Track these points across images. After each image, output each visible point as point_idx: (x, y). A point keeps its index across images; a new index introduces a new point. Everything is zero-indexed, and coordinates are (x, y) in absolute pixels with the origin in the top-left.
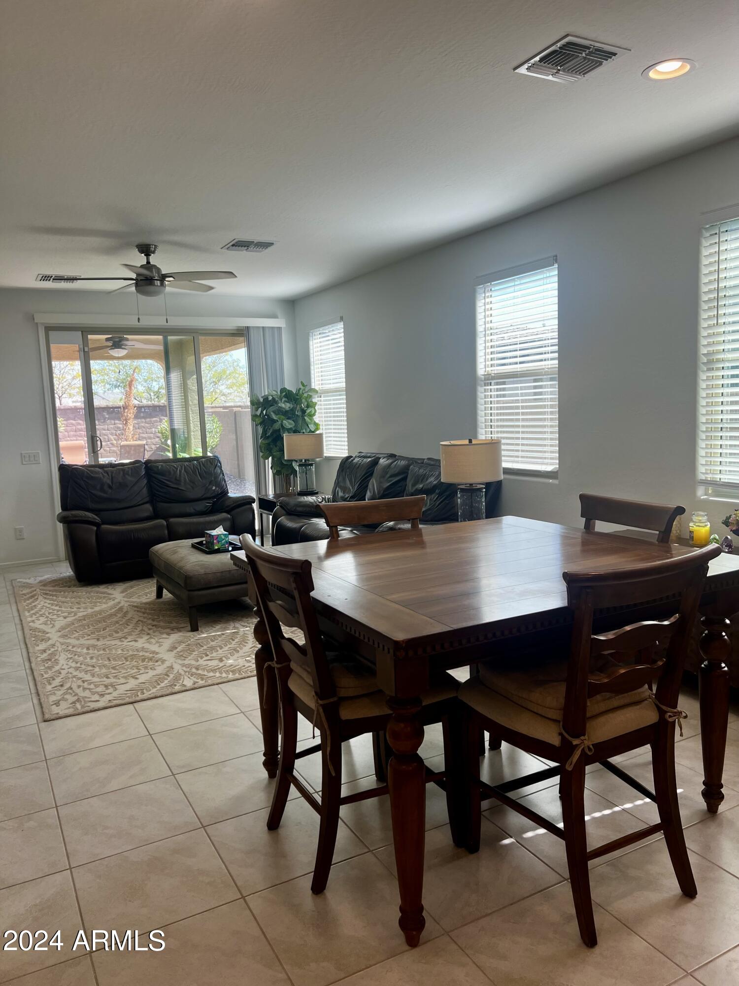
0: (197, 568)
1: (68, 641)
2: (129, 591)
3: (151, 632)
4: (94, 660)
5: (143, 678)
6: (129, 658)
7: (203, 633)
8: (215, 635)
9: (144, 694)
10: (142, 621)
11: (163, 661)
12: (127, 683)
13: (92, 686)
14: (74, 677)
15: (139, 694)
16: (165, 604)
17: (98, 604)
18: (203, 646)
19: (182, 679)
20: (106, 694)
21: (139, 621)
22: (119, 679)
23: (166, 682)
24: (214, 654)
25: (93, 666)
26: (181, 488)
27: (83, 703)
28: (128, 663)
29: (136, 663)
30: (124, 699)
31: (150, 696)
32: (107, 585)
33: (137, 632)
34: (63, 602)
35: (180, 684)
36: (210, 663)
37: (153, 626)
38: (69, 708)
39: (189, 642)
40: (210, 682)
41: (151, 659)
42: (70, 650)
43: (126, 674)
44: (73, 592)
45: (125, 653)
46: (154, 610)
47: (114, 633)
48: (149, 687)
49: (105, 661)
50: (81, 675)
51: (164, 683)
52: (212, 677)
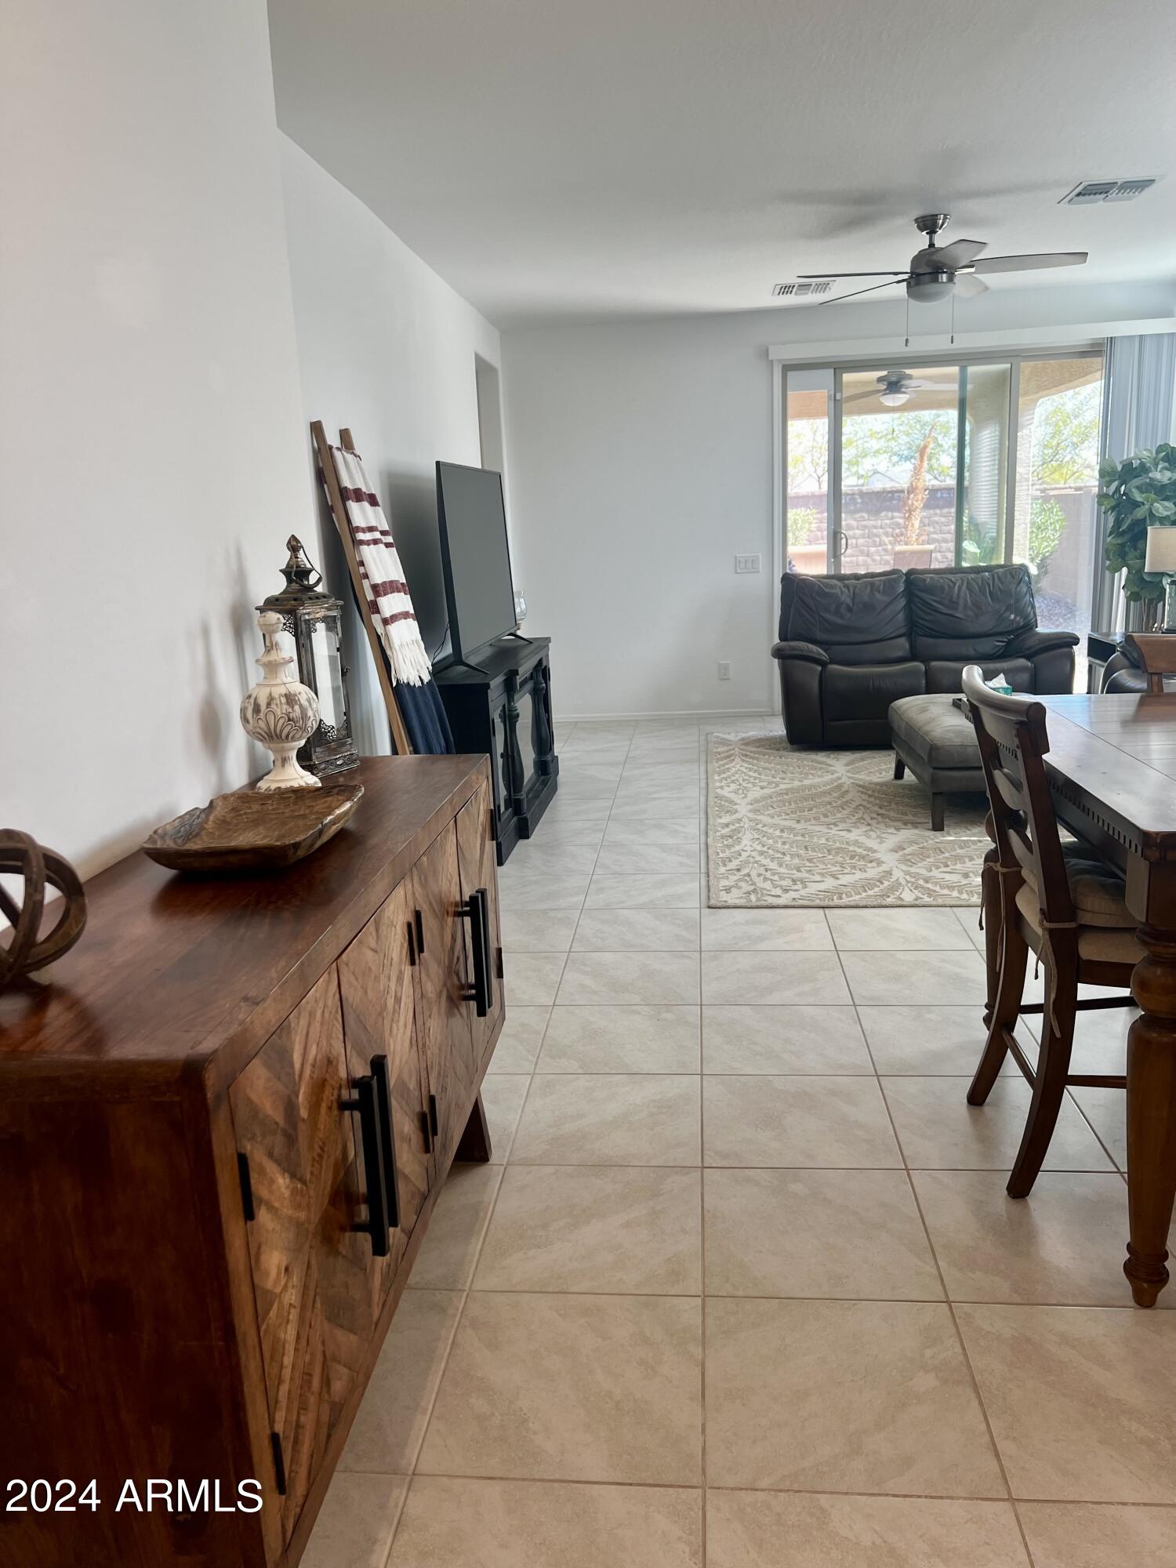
0: (951, 735)
1: (759, 817)
2: (857, 765)
3: (873, 822)
4: (787, 847)
5: (845, 879)
6: (833, 852)
7: (950, 835)
8: (967, 841)
9: (841, 899)
10: (864, 807)
11: (880, 863)
12: (823, 881)
13: (776, 878)
14: (756, 862)
15: (835, 898)
16: (904, 789)
17: (811, 777)
18: (943, 853)
19: (900, 891)
20: (791, 890)
21: (861, 805)
22: (814, 875)
23: (876, 889)
24: (958, 866)
25: (784, 854)
26: (957, 615)
27: (759, 896)
28: (830, 857)
29: (841, 859)
30: (814, 901)
31: (848, 903)
32: (828, 753)
33: (854, 819)
34: (765, 769)
35: (895, 896)
36: (948, 877)
37: (878, 815)
38: (741, 898)
39: (925, 844)
40: (940, 901)
41: (863, 857)
42: (758, 829)
43: (825, 871)
44: (781, 757)
45: (831, 843)
46: (886, 795)
47: (821, 816)
48: (850, 892)
49: (801, 849)
50: (764, 862)
51: (873, 891)
52: (946, 895)
